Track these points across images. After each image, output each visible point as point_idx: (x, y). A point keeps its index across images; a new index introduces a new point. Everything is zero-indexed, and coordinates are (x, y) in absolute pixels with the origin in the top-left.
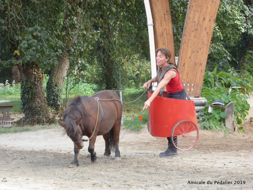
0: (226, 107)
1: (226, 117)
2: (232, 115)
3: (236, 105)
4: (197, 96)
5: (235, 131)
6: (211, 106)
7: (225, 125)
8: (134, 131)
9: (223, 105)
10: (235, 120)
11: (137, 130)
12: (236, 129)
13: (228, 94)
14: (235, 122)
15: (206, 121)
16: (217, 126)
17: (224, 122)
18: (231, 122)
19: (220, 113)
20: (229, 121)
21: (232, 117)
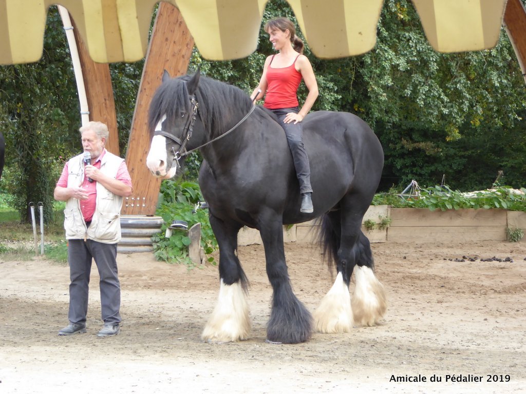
0: (190, 230)
1: (191, 244)
2: (198, 241)
3: (204, 228)
4: (150, 214)
5: (201, 263)
6: (170, 229)
7: (188, 255)
8: (59, 263)
9: (185, 228)
10: (203, 248)
11: (64, 261)
12: (203, 261)
13: (193, 212)
14: (202, 251)
15: (162, 250)
16: (177, 258)
17: (187, 251)
18: (197, 251)
19: (182, 238)
20: (194, 250)
21: (199, 244)
